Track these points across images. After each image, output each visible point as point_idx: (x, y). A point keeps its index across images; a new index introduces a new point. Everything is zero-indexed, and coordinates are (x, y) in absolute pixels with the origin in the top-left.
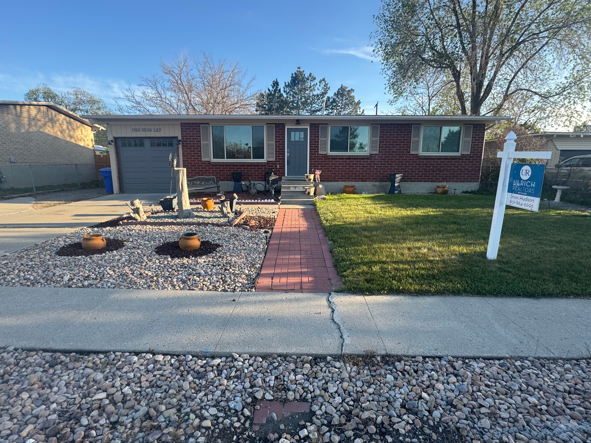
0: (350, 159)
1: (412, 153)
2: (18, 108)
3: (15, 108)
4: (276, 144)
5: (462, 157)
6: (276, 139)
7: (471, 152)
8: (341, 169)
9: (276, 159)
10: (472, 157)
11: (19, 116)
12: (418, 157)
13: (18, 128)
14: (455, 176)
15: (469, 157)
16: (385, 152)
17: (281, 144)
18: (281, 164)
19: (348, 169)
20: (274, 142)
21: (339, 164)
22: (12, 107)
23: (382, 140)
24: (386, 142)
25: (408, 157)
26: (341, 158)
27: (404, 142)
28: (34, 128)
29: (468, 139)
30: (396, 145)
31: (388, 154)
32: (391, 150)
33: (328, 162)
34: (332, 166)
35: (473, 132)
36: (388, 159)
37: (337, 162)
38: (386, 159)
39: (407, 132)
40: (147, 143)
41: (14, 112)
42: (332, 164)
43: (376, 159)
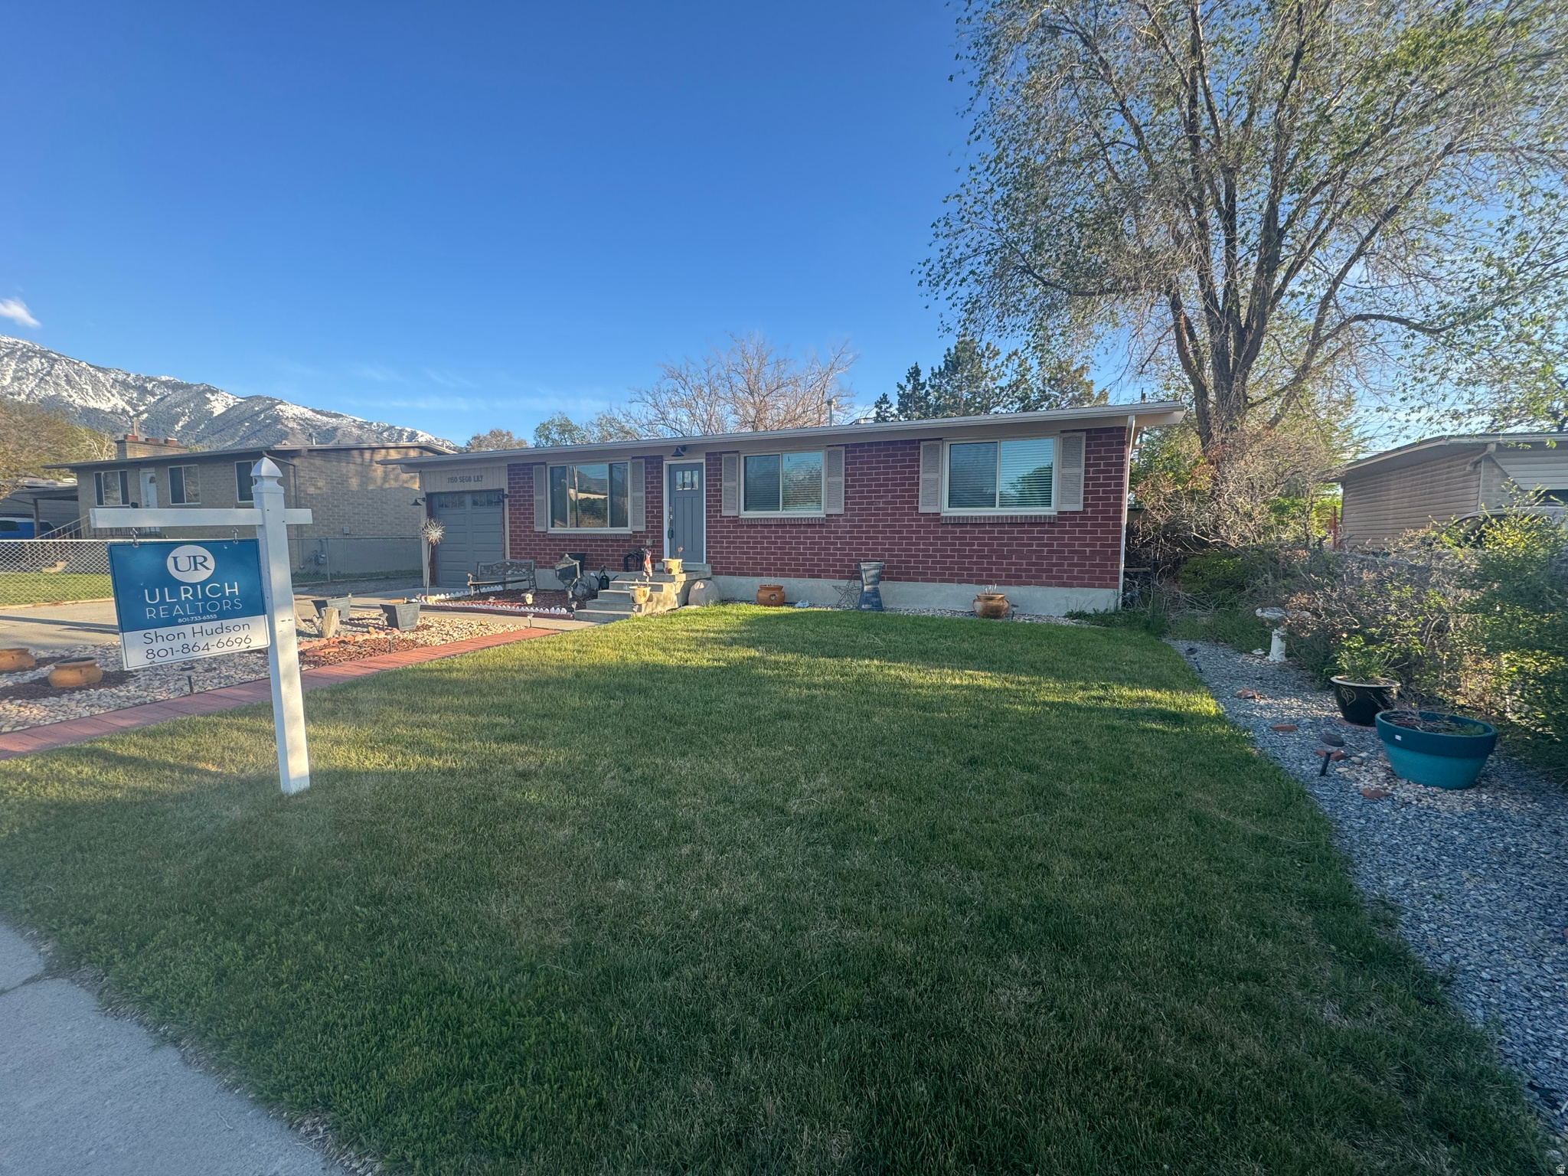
0: (785, 526)
1: (921, 510)
2: (367, 455)
3: (362, 455)
4: (647, 498)
5: (1059, 519)
6: (647, 488)
7: (1085, 506)
8: (767, 548)
9: (647, 527)
10: (1089, 518)
11: (366, 467)
12: (938, 520)
13: (363, 484)
14: (1044, 571)
15: (1082, 519)
16: (859, 509)
17: (656, 497)
18: (656, 537)
19: (780, 548)
20: (643, 494)
21: (762, 537)
22: (356, 453)
23: (852, 481)
24: (860, 486)
25: (914, 520)
26: (766, 524)
27: (904, 484)
28: (392, 482)
29: (1076, 471)
30: (885, 491)
31: (867, 515)
32: (871, 503)
33: (741, 532)
34: (749, 543)
35: (1087, 452)
36: (867, 526)
37: (758, 532)
38: (861, 526)
39: (910, 461)
40: (468, 499)
41: (359, 460)
42: (748, 537)
43: (839, 526)
